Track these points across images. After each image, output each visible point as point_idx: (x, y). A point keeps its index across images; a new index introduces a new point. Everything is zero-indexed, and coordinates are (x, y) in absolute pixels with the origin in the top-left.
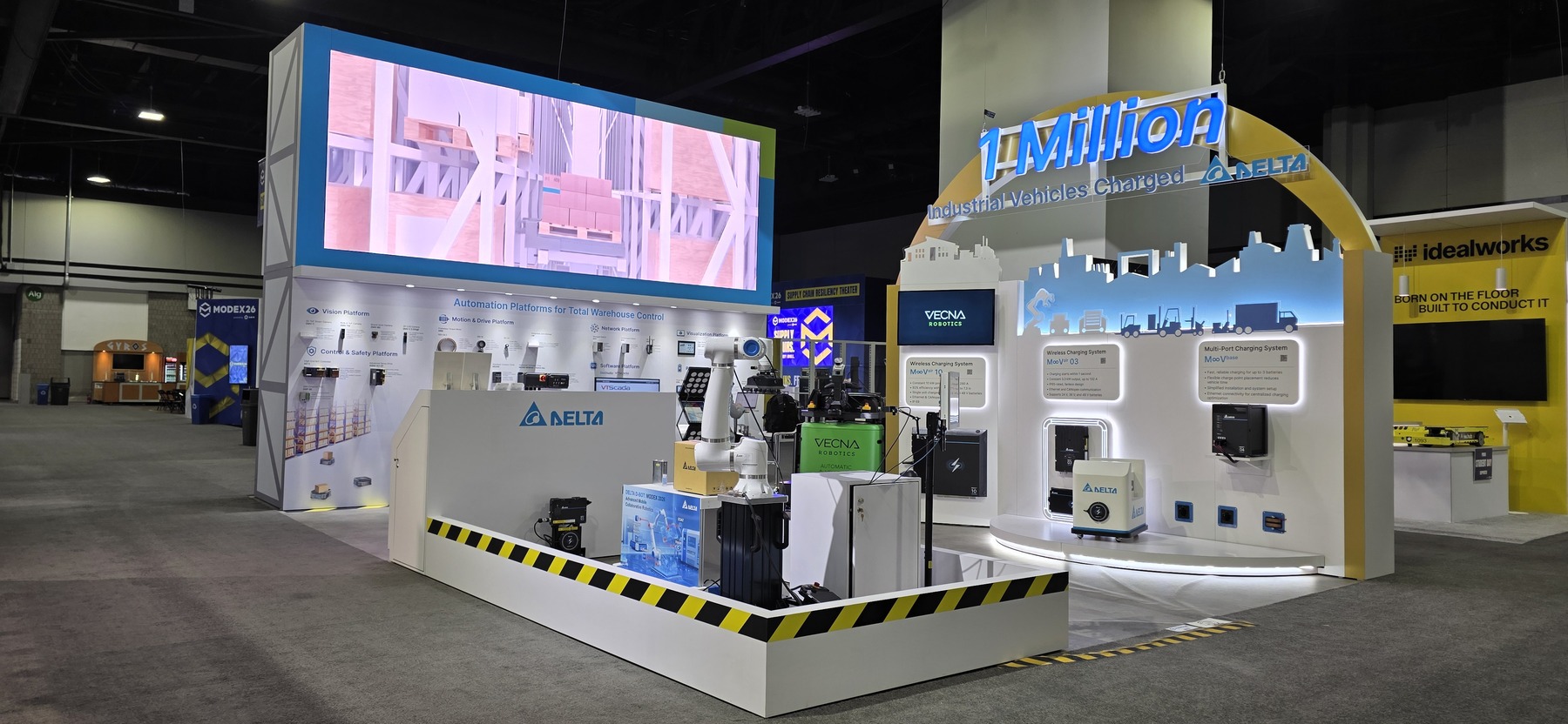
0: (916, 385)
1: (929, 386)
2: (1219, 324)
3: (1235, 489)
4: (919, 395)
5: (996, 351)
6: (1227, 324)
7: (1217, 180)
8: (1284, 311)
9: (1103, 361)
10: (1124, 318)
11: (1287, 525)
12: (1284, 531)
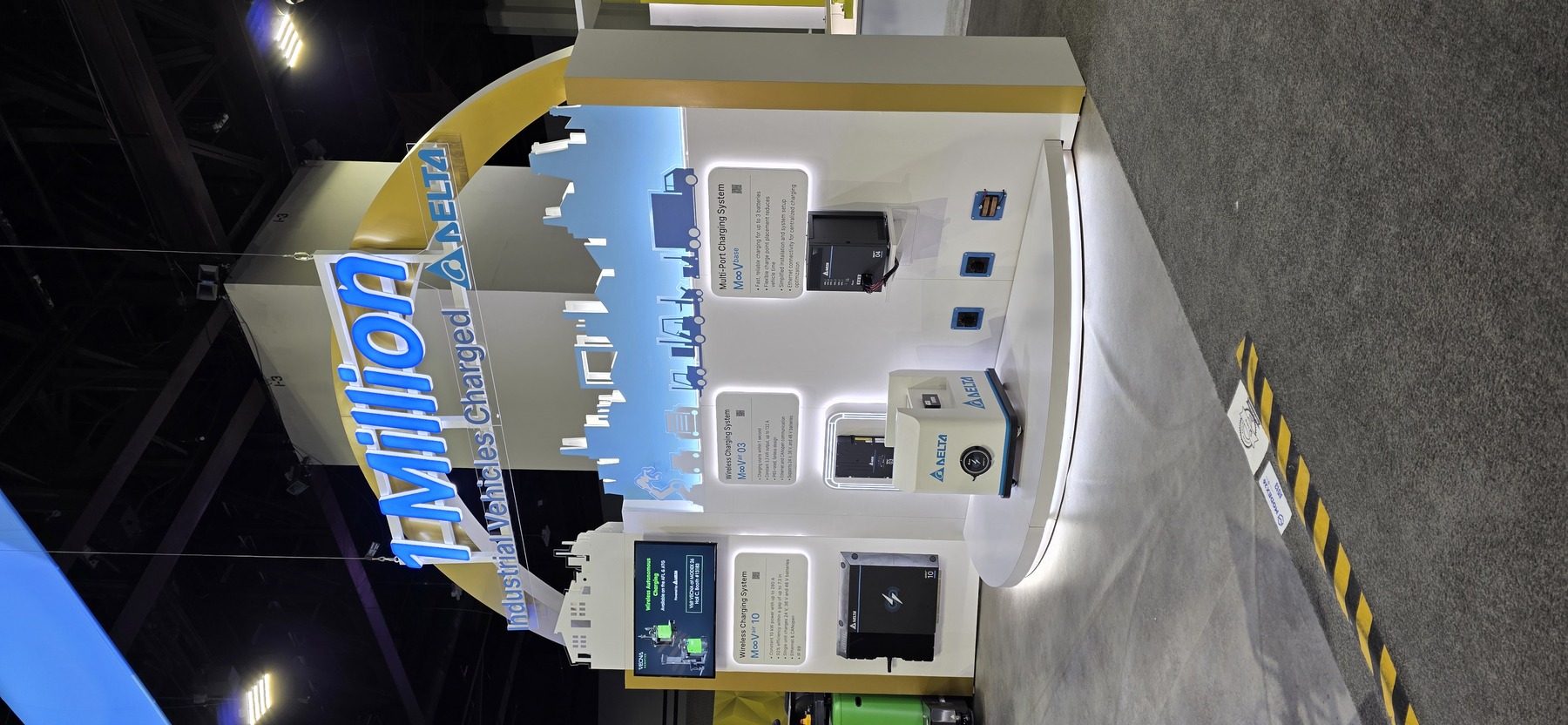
0: (775, 649)
1: (776, 634)
2: (685, 269)
3: (936, 255)
4: (789, 646)
5: (726, 538)
6: (684, 259)
7: (463, 267)
8: (663, 185)
9: (740, 413)
10: (677, 385)
11: (994, 188)
12: (1004, 193)
